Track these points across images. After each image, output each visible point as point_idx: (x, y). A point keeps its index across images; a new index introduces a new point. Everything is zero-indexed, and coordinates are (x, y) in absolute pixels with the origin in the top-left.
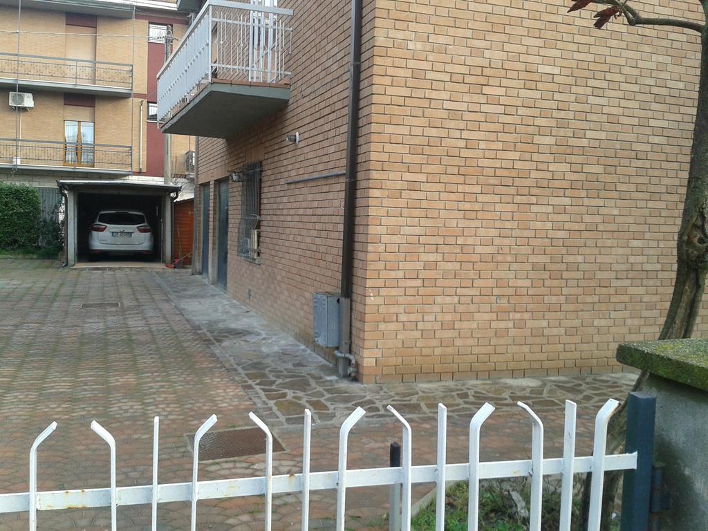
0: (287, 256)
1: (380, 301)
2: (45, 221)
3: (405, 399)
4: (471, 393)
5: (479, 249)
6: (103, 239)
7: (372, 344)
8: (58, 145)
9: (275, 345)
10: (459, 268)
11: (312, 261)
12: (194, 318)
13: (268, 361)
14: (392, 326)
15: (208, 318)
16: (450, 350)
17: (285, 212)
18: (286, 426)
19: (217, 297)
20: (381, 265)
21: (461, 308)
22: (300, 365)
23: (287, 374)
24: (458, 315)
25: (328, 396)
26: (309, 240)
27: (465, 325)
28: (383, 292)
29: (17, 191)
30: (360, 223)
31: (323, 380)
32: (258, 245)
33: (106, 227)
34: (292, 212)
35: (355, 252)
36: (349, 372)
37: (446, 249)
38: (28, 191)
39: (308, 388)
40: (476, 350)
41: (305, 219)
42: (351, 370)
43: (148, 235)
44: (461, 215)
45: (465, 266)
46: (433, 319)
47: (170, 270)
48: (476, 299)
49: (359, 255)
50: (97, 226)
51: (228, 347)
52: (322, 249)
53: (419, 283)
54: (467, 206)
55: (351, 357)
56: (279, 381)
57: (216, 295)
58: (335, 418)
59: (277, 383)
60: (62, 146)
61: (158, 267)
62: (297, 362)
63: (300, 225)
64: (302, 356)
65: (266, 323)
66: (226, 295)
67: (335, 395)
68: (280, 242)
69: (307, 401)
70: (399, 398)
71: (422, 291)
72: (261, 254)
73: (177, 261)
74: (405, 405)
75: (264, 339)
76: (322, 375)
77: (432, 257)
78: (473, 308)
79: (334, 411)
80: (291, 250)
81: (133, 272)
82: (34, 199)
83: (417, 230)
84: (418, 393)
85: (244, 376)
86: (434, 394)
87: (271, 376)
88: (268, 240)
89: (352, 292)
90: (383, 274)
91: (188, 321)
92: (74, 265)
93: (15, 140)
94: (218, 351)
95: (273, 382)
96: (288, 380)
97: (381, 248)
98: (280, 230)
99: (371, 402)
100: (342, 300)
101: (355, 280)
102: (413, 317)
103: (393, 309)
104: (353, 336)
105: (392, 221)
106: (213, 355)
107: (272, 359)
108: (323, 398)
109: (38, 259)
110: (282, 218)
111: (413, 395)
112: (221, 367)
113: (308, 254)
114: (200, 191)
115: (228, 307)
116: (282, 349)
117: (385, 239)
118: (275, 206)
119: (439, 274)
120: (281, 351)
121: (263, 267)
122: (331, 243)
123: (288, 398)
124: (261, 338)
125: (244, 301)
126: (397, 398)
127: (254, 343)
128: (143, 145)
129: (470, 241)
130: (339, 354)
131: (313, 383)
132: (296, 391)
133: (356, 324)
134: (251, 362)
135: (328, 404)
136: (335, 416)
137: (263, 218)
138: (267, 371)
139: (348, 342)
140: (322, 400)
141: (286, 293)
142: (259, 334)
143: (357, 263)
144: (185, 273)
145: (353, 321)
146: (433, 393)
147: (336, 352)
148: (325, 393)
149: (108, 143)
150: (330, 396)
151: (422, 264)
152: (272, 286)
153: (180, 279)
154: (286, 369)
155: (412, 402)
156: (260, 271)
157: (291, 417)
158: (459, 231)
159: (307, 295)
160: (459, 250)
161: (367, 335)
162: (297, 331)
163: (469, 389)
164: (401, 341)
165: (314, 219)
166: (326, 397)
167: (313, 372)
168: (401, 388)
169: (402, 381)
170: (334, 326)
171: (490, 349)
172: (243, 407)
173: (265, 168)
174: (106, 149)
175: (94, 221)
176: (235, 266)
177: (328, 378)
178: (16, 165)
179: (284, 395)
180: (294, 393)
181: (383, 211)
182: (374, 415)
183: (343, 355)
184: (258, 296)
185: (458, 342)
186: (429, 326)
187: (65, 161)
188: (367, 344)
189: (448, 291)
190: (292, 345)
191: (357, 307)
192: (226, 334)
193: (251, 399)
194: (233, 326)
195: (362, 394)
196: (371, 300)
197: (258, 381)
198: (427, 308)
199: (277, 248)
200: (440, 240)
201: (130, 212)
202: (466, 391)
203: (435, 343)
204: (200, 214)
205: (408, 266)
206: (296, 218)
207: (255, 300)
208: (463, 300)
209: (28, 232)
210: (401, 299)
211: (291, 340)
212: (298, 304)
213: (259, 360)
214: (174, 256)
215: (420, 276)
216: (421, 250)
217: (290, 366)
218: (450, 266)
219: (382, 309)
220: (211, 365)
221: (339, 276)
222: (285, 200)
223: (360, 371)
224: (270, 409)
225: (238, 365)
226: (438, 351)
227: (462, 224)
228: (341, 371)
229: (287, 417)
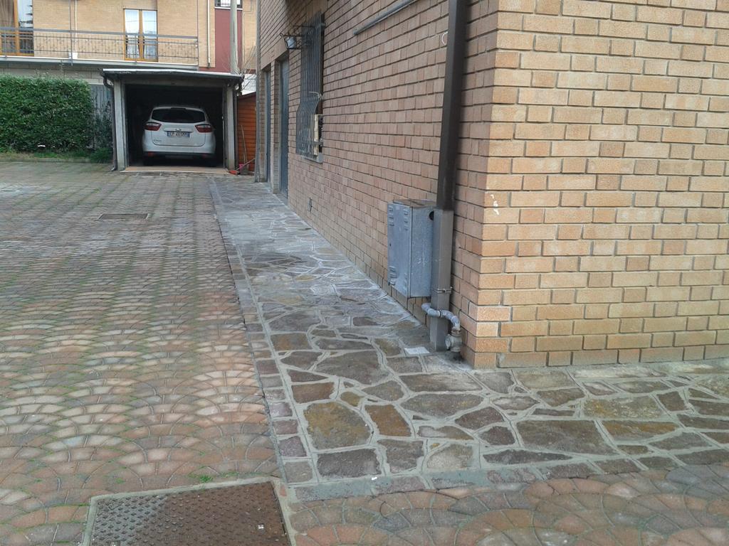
0: (355, 147)
1: (511, 216)
2: (98, 121)
3: (559, 408)
4: (684, 394)
5: (706, 119)
6: (158, 139)
7: (492, 296)
8: (116, 37)
9: (332, 282)
10: (666, 155)
11: (391, 151)
12: (233, 237)
13: (315, 312)
14: (532, 265)
15: (252, 237)
16: (638, 309)
17: (353, 80)
18: (317, 480)
19: (274, 209)
20: (516, 148)
21: (665, 232)
22: (366, 321)
23: (341, 339)
24: (659, 244)
25: (409, 394)
26: (385, 117)
27: (670, 262)
28: (519, 199)
29: (65, 85)
30: (477, 69)
31: (402, 355)
32: (320, 136)
33: (160, 125)
34: (362, 78)
35: (466, 125)
36: (448, 345)
37: (644, 117)
38: (77, 86)
39: (374, 373)
40: (685, 309)
41: (381, 84)
42: (452, 340)
43: (208, 135)
44: (674, 51)
45: (679, 151)
46: (611, 251)
47: (233, 177)
48: (693, 215)
49: (473, 130)
50: (151, 124)
51: (261, 284)
52: (407, 129)
53: (588, 182)
54: (688, 35)
55: (453, 318)
56: (326, 355)
57: (273, 206)
58: (420, 460)
59: (320, 359)
60: (123, 37)
61: (219, 172)
62: (361, 315)
63: (374, 96)
64: (371, 302)
65: (328, 245)
66: (286, 207)
67: (422, 393)
68: (347, 128)
69: (367, 408)
70: (549, 407)
71: (593, 198)
72: (323, 148)
73: (241, 166)
74: (563, 426)
75: (319, 271)
76: (401, 344)
77: (616, 133)
78: (686, 230)
79: (420, 438)
80: (361, 138)
81: (189, 178)
82: (85, 94)
83: (591, 80)
84: (582, 395)
85: (268, 340)
86: (615, 396)
87: (312, 343)
88: (331, 128)
89: (457, 200)
90: (521, 165)
91: (223, 240)
92: (124, 169)
93: (69, 31)
94: (245, 291)
95: (314, 357)
96: (342, 353)
97: (519, 114)
98: (347, 110)
99: (493, 415)
100: (439, 213)
101: (464, 177)
102: (572, 248)
103: (536, 232)
104: (457, 281)
105: (543, 60)
106: (235, 298)
107: (324, 308)
108: (400, 401)
109: (91, 162)
110: (349, 91)
111: (573, 398)
112: (238, 322)
113: (385, 140)
114: (263, 79)
115: (283, 222)
116: (341, 290)
117: (527, 96)
118: (340, 75)
119: (627, 166)
120: (339, 294)
121: (326, 166)
122: (420, 115)
123: (335, 396)
124: (314, 269)
125: (305, 214)
126: (543, 405)
127: (301, 278)
128: (212, 35)
129: (690, 102)
130: (431, 311)
131: (382, 359)
132: (352, 382)
133: (463, 257)
134: (288, 313)
135: (407, 415)
136: (420, 454)
137: (326, 96)
138: (308, 334)
139: (447, 289)
140: (397, 404)
141: (353, 203)
142: (313, 263)
143: (468, 146)
144: (248, 180)
145: (458, 251)
146: (611, 393)
147: (425, 306)
148: (404, 387)
149: (173, 34)
150: (413, 394)
151: (597, 144)
152: (336, 193)
153: (239, 187)
154: (340, 330)
155: (574, 418)
156: (322, 173)
157: (330, 451)
158: (670, 84)
159: (383, 206)
160: (667, 121)
161: (484, 281)
162: (368, 260)
163: (677, 384)
164: (547, 292)
165: (395, 81)
166: (405, 398)
167: (386, 336)
168: (547, 382)
169: (547, 365)
170: (423, 261)
171: (710, 307)
172: (243, 418)
173: (328, 21)
174: (170, 40)
175: (148, 119)
176: (296, 168)
177: (411, 351)
178: (72, 60)
179: (327, 390)
180: (347, 384)
181: (525, 41)
182: (503, 454)
183: (438, 313)
184: (319, 208)
185: (655, 294)
186: (602, 264)
187: (126, 55)
188: (483, 296)
189: (643, 198)
190: (359, 283)
191: (467, 227)
192: (266, 263)
193: (264, 397)
194: (280, 249)
195: (474, 393)
196: (493, 215)
197: (289, 353)
198: (601, 231)
199: (342, 137)
200: (634, 100)
201: (187, 108)
202: (673, 389)
203: (611, 295)
204: (263, 107)
205: (569, 149)
206: (368, 86)
207: (317, 213)
208: (670, 215)
209: (80, 132)
210: (552, 214)
211: (359, 274)
212: (369, 220)
213: (302, 309)
214: (238, 161)
215: (592, 169)
216: (597, 118)
217: (348, 323)
218: (649, 150)
219: (515, 233)
220: (224, 317)
221: (434, 172)
222: (353, 61)
223: (469, 344)
224: (293, 426)
225: (267, 317)
226: (616, 311)
227: (677, 68)
228: (433, 339)
229: (322, 451)
